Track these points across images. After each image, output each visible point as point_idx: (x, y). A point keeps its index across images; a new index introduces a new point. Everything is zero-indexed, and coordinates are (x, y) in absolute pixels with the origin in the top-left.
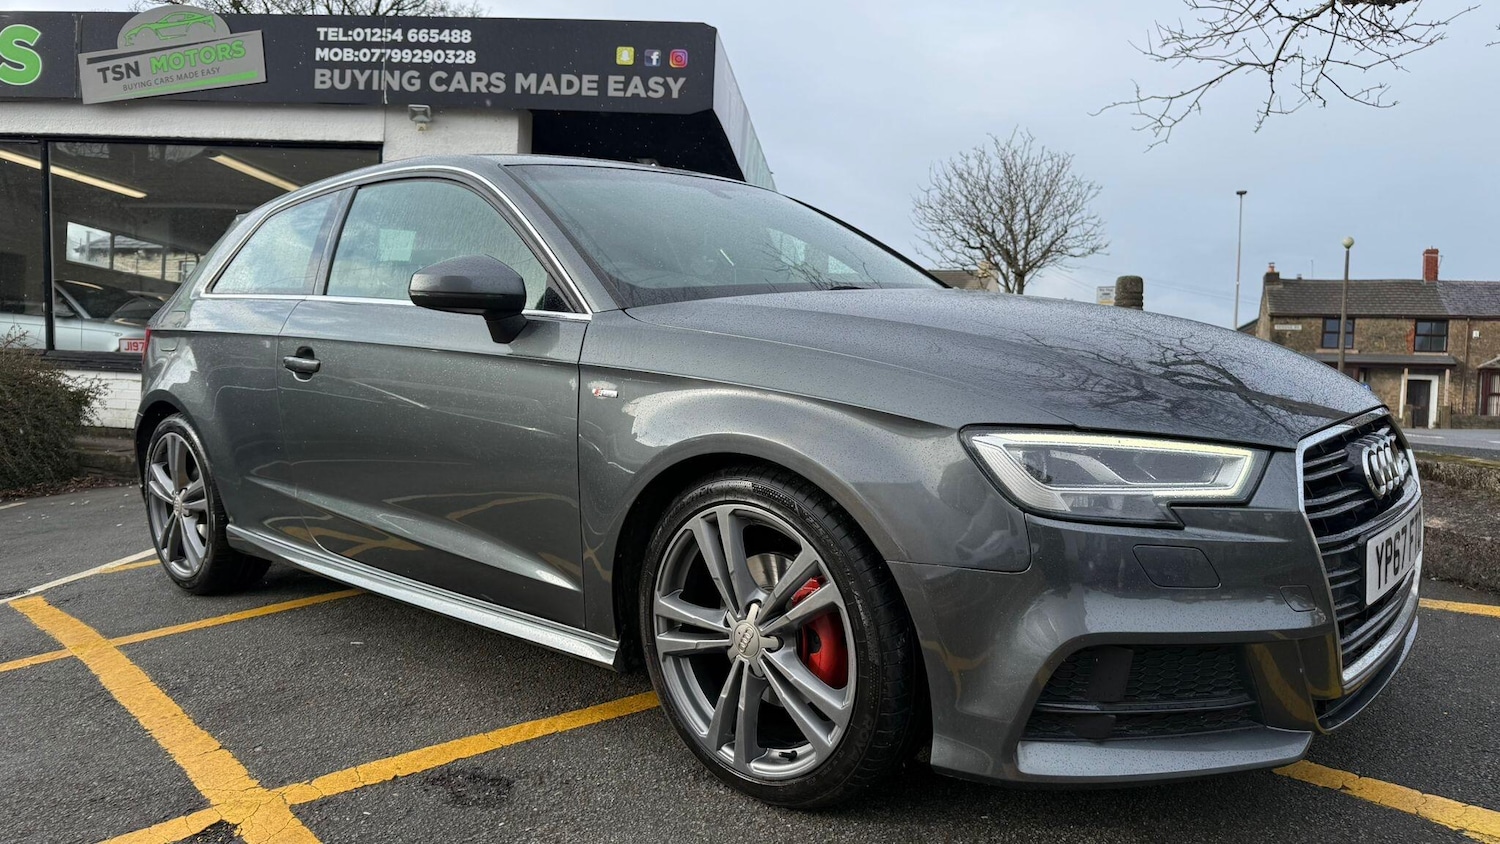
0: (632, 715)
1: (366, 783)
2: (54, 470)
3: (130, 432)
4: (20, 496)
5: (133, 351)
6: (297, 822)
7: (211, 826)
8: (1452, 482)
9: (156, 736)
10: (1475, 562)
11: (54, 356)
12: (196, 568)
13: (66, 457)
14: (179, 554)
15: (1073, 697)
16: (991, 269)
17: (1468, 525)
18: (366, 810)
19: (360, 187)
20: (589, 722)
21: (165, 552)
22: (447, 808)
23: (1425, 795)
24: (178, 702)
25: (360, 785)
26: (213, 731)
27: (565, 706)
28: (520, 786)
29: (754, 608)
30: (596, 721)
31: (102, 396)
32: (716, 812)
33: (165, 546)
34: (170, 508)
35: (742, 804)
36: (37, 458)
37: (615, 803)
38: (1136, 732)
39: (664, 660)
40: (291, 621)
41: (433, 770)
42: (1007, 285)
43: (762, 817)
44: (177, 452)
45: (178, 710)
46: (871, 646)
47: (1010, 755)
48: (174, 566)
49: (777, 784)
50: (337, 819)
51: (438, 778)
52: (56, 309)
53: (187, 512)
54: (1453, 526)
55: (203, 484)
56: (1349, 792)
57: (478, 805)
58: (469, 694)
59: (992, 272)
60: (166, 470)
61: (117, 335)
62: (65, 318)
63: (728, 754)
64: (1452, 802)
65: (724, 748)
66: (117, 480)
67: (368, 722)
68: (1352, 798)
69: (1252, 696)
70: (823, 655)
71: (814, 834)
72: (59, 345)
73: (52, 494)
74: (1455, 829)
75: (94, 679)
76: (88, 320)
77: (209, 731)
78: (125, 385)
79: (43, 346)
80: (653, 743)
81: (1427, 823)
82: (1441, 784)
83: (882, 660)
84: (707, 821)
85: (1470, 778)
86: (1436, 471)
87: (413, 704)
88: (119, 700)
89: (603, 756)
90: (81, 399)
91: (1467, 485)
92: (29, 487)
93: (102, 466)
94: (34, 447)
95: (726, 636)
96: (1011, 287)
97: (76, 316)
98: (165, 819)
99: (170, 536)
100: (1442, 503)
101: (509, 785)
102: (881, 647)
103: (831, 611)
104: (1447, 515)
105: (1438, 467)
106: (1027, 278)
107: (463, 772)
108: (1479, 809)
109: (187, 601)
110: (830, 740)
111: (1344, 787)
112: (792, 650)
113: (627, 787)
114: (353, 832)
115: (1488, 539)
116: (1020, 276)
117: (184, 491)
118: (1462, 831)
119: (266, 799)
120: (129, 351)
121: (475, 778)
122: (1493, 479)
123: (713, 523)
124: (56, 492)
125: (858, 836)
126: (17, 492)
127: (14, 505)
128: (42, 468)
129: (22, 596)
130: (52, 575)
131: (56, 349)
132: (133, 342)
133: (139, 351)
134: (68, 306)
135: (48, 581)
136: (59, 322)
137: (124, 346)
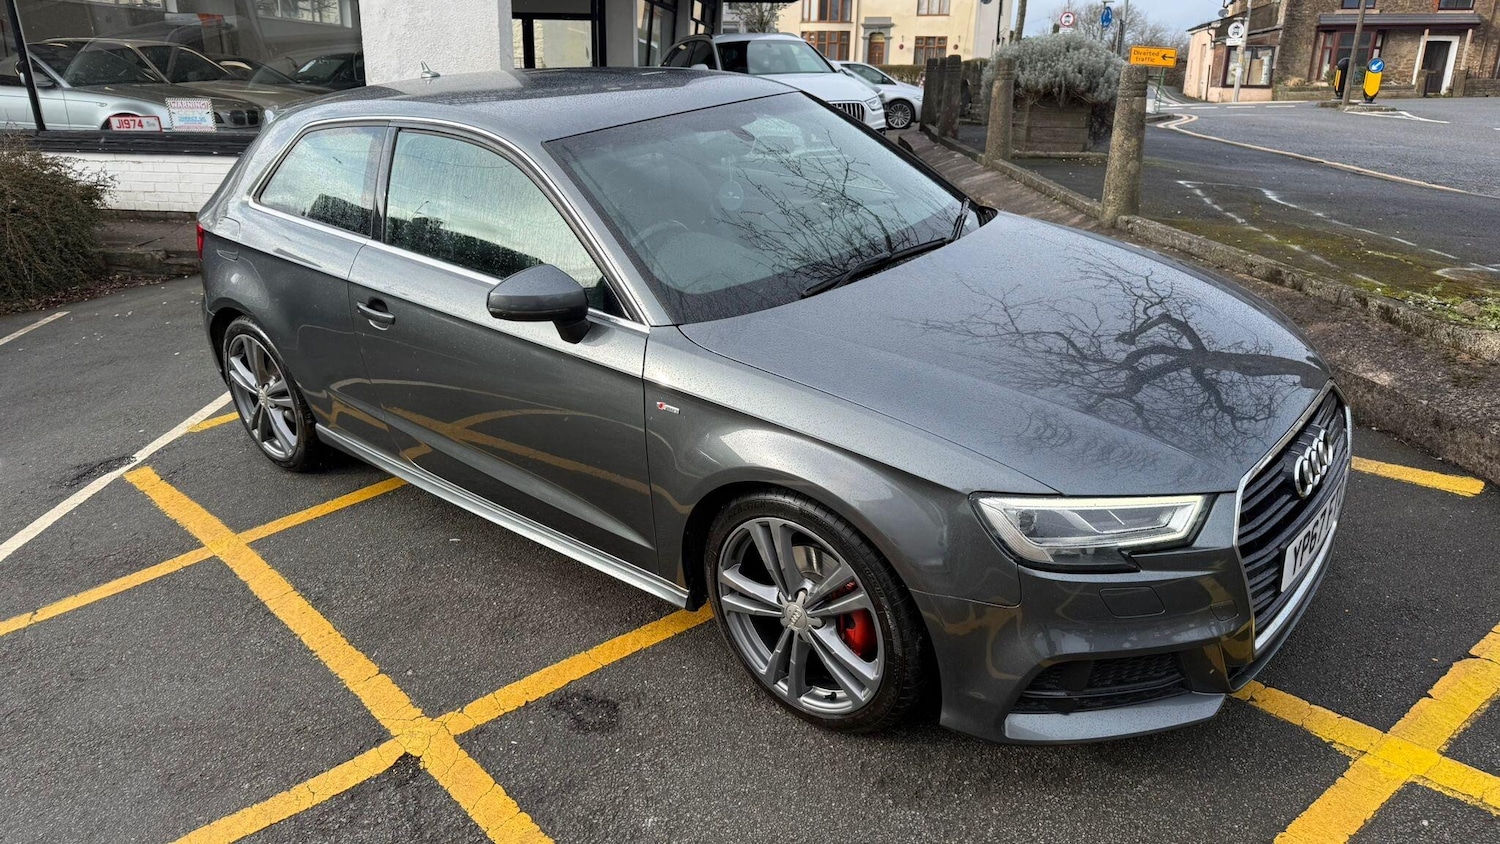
0: (698, 627)
1: (506, 711)
2: (84, 272)
3: (140, 214)
4: (60, 302)
5: (125, 129)
6: (463, 754)
7: (400, 758)
8: (1407, 328)
9: (322, 658)
10: (1410, 420)
11: (44, 137)
12: (290, 452)
13: (92, 257)
14: (269, 434)
15: (1048, 686)
17: (1411, 384)
18: (513, 739)
19: (400, 129)
20: (666, 636)
21: (256, 433)
22: (573, 734)
23: (1312, 706)
24: (326, 615)
25: (502, 713)
26: (367, 651)
27: (643, 615)
28: (626, 709)
29: (802, 594)
30: (671, 635)
31: (111, 188)
32: (776, 733)
33: (255, 427)
34: (255, 399)
35: (795, 725)
36: (66, 261)
37: (699, 726)
38: (1094, 704)
39: (728, 614)
40: (390, 511)
41: (554, 694)
43: (813, 737)
44: (255, 353)
45: (329, 626)
46: (897, 643)
47: (1000, 723)
48: (267, 445)
49: (822, 716)
50: (493, 749)
51: (559, 701)
52: (37, 79)
53: (273, 405)
54: (1398, 384)
55: (286, 386)
56: (1254, 703)
57: (596, 730)
58: (563, 602)
60: (245, 362)
61: (102, 105)
62: (46, 88)
63: (782, 687)
64: (1330, 712)
65: (780, 683)
66: (146, 278)
67: (489, 638)
68: (1255, 709)
69: (1183, 675)
70: (856, 632)
71: (851, 754)
72: (49, 125)
73: (90, 299)
74: (1327, 741)
75: (244, 586)
76: (68, 90)
77: (363, 652)
78: (125, 166)
79: (33, 125)
80: (719, 660)
81: (1307, 735)
82: (1326, 693)
83: (904, 654)
84: (770, 744)
85: (1350, 687)
86: (1395, 315)
87: (520, 615)
88: (276, 613)
89: (682, 675)
90: (92, 193)
91: (1420, 333)
92: (66, 291)
93: (129, 264)
94: (61, 251)
95: (779, 610)
97: (54, 86)
98: (361, 751)
99: (260, 422)
100: (1394, 352)
101: (615, 706)
102: (904, 645)
103: (865, 613)
104: (1394, 370)
105: (1398, 312)
107: (578, 695)
108: (1349, 720)
109: (286, 478)
110: (863, 696)
111: (1252, 699)
112: (833, 629)
113: (705, 709)
114: (509, 763)
115: (1425, 402)
117: (266, 386)
118: (1332, 743)
119: (433, 730)
120: (122, 129)
121: (587, 699)
122: (1443, 332)
123: (766, 527)
124: (93, 296)
125: (883, 757)
126: (56, 297)
127: (59, 315)
128: (73, 271)
129: (132, 465)
130: (145, 433)
131: (47, 128)
132: (123, 119)
133: (132, 129)
134: (46, 75)
135: (146, 443)
136: (41, 95)
137: (115, 123)
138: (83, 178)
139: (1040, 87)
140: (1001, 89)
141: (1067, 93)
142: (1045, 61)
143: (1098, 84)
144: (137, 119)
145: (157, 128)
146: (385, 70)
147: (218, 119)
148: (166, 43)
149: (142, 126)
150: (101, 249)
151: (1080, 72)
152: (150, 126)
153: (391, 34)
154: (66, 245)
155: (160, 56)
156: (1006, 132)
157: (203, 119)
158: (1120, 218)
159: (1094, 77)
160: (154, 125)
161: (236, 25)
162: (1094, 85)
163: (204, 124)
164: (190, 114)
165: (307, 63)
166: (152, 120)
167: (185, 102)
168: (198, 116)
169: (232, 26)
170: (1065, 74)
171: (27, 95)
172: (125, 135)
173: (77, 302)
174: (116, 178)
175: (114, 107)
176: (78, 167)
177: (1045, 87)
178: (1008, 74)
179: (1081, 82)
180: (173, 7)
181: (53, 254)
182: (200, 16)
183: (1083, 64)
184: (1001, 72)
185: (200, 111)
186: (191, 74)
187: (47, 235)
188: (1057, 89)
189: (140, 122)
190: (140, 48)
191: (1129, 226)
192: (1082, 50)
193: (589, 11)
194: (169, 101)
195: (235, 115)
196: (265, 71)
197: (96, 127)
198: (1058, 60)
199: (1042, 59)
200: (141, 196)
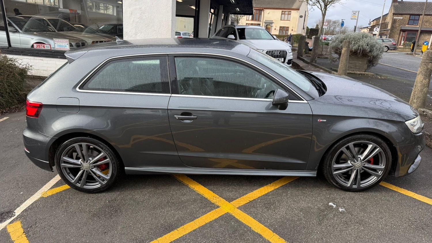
2: (18, 100)
3: (41, 77)
4: (7, 112)
5: (39, 48)
11: (10, 49)
16: (317, 3)
31: (31, 70)
36: (11, 97)
42: (321, 8)
52: (9, 28)
53: (93, 167)
59: (317, 4)
61: (32, 39)
62: (14, 32)
76: (21, 33)
78: (37, 61)
79: (6, 44)
92: (10, 108)
96: (323, 10)
97: (16, 31)
106: (328, 6)
116: (326, 6)
117: (89, 161)
120: (37, 48)
126: (6, 110)
127: (5, 118)
128: (13, 101)
129: (13, 218)
130: (23, 194)
131: (12, 46)
132: (38, 44)
133: (41, 48)
134: (14, 27)
135: (22, 203)
136: (11, 34)
137: (35, 45)
138: (20, 66)
139: (353, 50)
140: (345, 51)
141: (362, 52)
142: (355, 41)
143: (373, 49)
144: (43, 45)
145: (50, 48)
146: (130, 33)
147: (71, 45)
148: (57, 18)
149: (44, 47)
150: (24, 92)
151: (368, 46)
152: (47, 47)
153: (133, 21)
154: (11, 91)
155: (55, 22)
156: (346, 66)
157: (66, 46)
158: (419, 109)
159: (372, 47)
160: (48, 47)
161: (80, 13)
162: (372, 50)
163: (66, 48)
164: (61, 44)
165: (102, 26)
166: (48, 46)
167: (60, 40)
168: (63, 44)
169: (79, 13)
170: (362, 46)
171: (6, 34)
172: (38, 50)
173: (13, 112)
174: (32, 66)
175: (36, 40)
176: (20, 62)
177: (355, 50)
178: (348, 46)
179: (368, 49)
180: (61, 7)
181: (6, 94)
182: (70, 10)
183: (368, 43)
184: (346, 45)
185: (65, 43)
186: (65, 28)
187: (4, 87)
188: (359, 51)
189: (44, 46)
190: (48, 20)
191: (425, 113)
192: (368, 38)
193: (194, 15)
194: (54, 39)
195: (77, 44)
196: (89, 28)
197: (29, 46)
198: (360, 41)
199: (354, 40)
200: (42, 71)
